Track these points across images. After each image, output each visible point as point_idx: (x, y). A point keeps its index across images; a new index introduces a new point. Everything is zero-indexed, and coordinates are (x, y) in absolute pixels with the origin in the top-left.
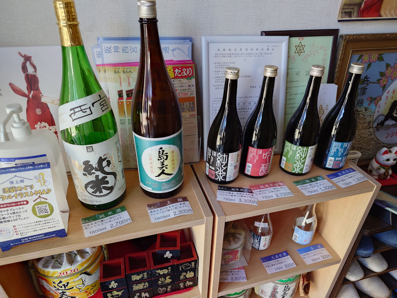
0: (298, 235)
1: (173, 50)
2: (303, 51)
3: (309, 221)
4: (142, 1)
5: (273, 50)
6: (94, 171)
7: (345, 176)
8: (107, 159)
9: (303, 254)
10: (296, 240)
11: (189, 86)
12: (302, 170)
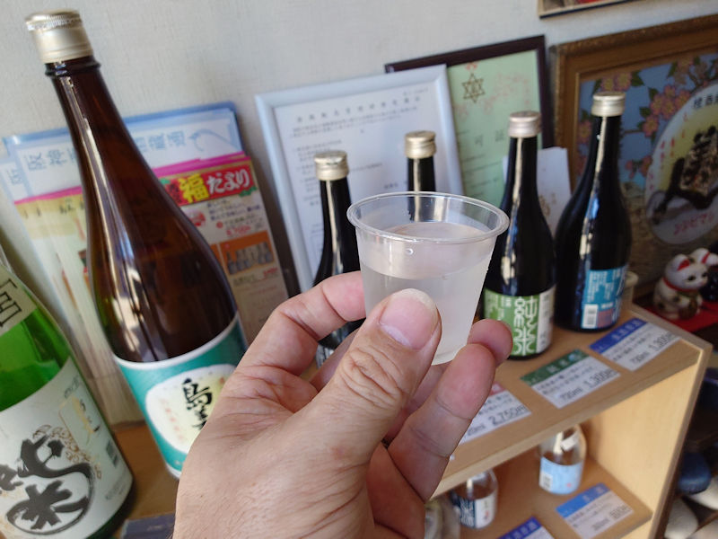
0: (550, 477)
1: (195, 136)
2: (480, 92)
3: (569, 444)
4: (37, 18)
5: (417, 99)
6: (16, 479)
7: (628, 339)
8: (49, 440)
9: (570, 517)
10: (548, 486)
11: (249, 209)
12: (533, 346)
